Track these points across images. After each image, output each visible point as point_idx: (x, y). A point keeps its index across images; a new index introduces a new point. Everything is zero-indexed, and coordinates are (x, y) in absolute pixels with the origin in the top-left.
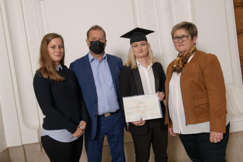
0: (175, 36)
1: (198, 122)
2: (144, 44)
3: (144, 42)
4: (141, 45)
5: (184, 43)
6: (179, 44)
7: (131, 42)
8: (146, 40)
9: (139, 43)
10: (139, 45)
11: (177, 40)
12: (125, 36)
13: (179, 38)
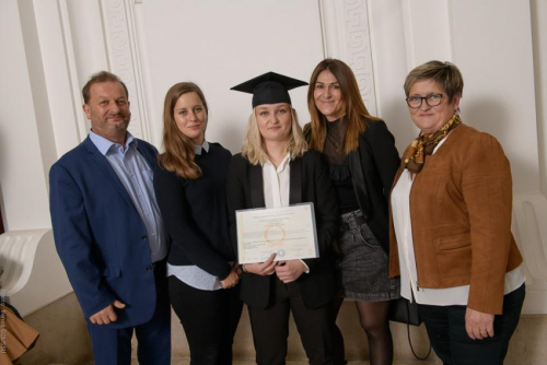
0: (412, 94)
1: (441, 285)
2: (283, 111)
3: (282, 105)
4: (276, 112)
5: (433, 110)
6: (419, 112)
7: (256, 103)
8: (288, 100)
9: (271, 107)
10: (272, 112)
11: (415, 104)
12: (241, 88)
13: (422, 98)
